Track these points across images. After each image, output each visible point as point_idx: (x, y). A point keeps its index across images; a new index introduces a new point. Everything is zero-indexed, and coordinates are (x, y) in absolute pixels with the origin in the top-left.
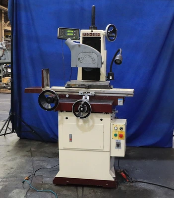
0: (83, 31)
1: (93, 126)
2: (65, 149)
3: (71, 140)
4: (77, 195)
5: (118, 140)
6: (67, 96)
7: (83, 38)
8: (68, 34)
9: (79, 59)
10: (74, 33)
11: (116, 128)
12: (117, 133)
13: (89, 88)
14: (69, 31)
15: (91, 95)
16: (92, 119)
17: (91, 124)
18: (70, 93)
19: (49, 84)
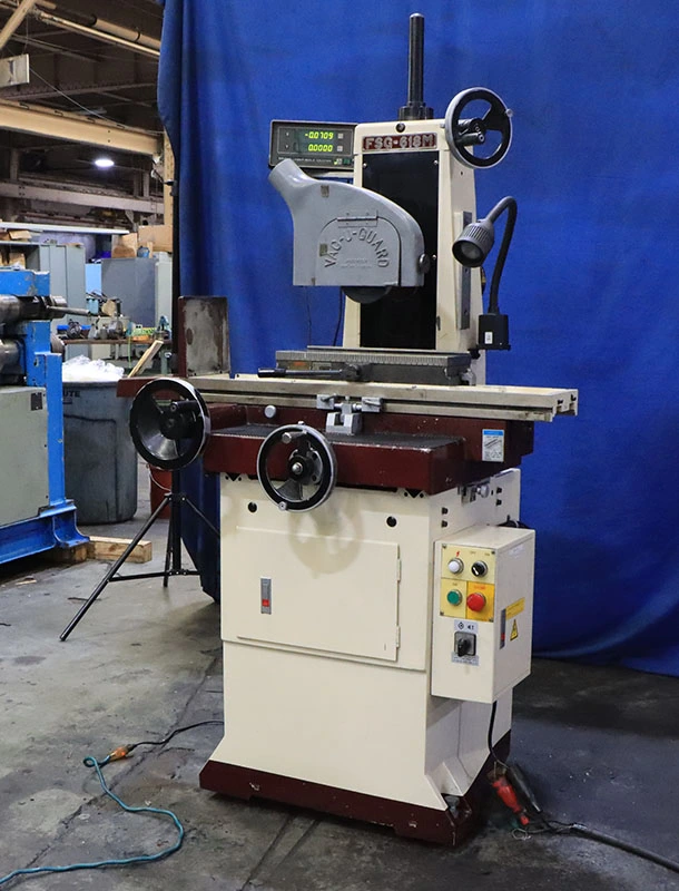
0: (364, 130)
1: (354, 548)
2: (244, 642)
3: (266, 603)
4: (271, 849)
5: (467, 622)
6: (270, 411)
7: (366, 158)
8: (312, 148)
9: (324, 248)
10: (336, 142)
11: (454, 566)
12: (462, 588)
13: (359, 380)
14: (313, 135)
15: (365, 409)
16: (352, 514)
17: (347, 537)
18: (284, 401)
19: (227, 360)
